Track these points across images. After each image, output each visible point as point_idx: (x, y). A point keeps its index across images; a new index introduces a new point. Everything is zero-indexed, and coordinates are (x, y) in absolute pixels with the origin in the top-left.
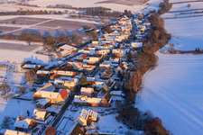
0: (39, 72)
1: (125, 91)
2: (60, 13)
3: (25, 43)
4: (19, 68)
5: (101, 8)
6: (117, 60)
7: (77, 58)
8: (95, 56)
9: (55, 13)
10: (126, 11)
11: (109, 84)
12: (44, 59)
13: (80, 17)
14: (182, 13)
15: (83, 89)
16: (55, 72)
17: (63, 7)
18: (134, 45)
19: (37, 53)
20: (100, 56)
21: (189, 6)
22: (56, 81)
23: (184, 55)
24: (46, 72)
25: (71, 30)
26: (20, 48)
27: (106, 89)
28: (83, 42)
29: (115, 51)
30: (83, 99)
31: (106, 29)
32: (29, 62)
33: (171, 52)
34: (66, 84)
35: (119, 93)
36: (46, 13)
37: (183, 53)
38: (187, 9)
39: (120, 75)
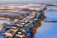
0: (7, 27)
1: (31, 33)
2: (16, 10)
3: (4, 18)
4: (1, 26)
5: (27, 9)
6: (30, 24)
7: (19, 23)
9: (15, 10)
10: (34, 10)
11: (26, 31)
12: (9, 23)
13: (21, 11)
15: (19, 33)
16: (11, 27)
17: (17, 8)
19: (7, 21)
20: (25, 22)
21: (52, 9)
22: (11, 30)
23: (49, 23)
24: (9, 27)
25: (18, 15)
27: (25, 33)
28: (21, 18)
29: (30, 21)
30: (18, 35)
31: (28, 15)
32: (4, 24)
33: (46, 22)
34: (14, 31)
35: (29, 34)
36: (12, 10)
37: (49, 22)
38: (51, 9)
39: (30, 28)
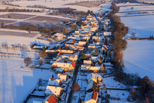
0: (47, 51)
2: (38, 11)
3: (26, 32)
4: (30, 49)
6: (98, 43)
7: (69, 42)
8: (82, 40)
10: (89, 11)
11: (101, 58)
12: (46, 43)
14: (129, 13)
16: (59, 50)
17: (40, 7)
18: (106, 34)
19: (38, 38)
23: (142, 41)
26: (24, 35)
27: (100, 61)
28: (68, 32)
29: (94, 38)
30: (87, 67)
32: (35, 45)
33: (133, 39)
35: (109, 64)
36: (28, 11)
37: (141, 39)
39: (104, 53)
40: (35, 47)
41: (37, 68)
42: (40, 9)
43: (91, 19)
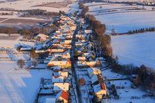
2: (7, 14)
5: (38, 10)
7: (54, 42)
8: (67, 39)
14: (100, 12)
21: (101, 7)
22: (56, 56)
25: (31, 25)
26: (4, 38)
27: (93, 57)
29: (77, 36)
30: (84, 63)
33: (113, 35)
34: (64, 57)
37: (120, 34)
40: (22, 49)
41: (32, 68)
42: (8, 12)
43: (65, 19)
